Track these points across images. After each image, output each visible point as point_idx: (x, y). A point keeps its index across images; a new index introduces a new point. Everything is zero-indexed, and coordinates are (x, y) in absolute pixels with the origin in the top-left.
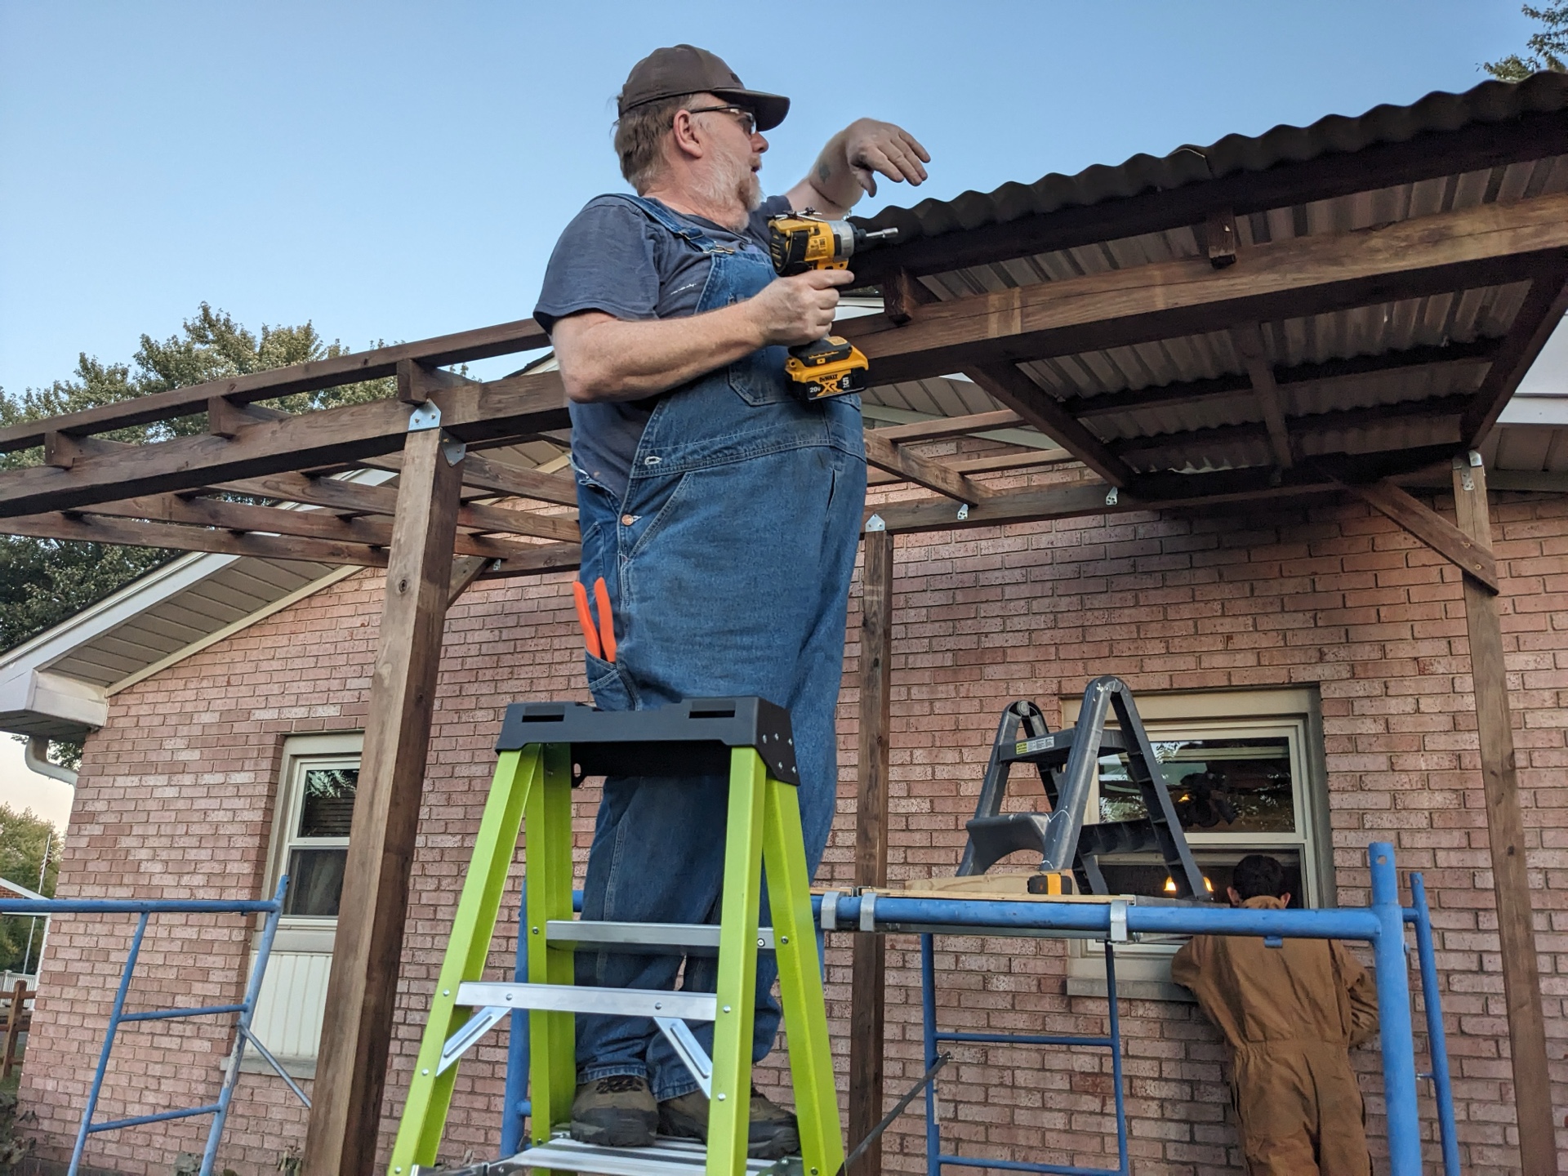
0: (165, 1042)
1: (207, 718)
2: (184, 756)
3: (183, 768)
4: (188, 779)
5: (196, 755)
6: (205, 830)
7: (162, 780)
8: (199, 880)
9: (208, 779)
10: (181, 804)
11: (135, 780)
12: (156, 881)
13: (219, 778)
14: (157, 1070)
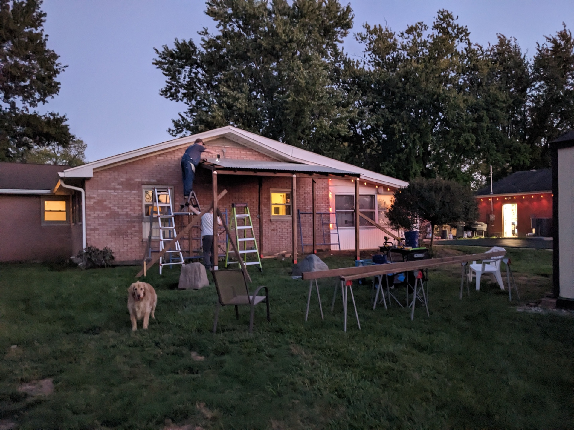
0: (127, 239)
1: (122, 180)
2: (117, 187)
3: (118, 189)
4: (120, 191)
5: (121, 187)
6: (127, 201)
7: (113, 191)
8: (127, 210)
9: (125, 191)
10: (119, 196)
11: (104, 191)
12: (116, 210)
13: (128, 191)
14: (127, 243)
